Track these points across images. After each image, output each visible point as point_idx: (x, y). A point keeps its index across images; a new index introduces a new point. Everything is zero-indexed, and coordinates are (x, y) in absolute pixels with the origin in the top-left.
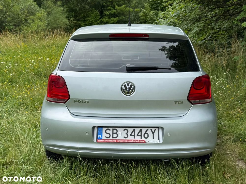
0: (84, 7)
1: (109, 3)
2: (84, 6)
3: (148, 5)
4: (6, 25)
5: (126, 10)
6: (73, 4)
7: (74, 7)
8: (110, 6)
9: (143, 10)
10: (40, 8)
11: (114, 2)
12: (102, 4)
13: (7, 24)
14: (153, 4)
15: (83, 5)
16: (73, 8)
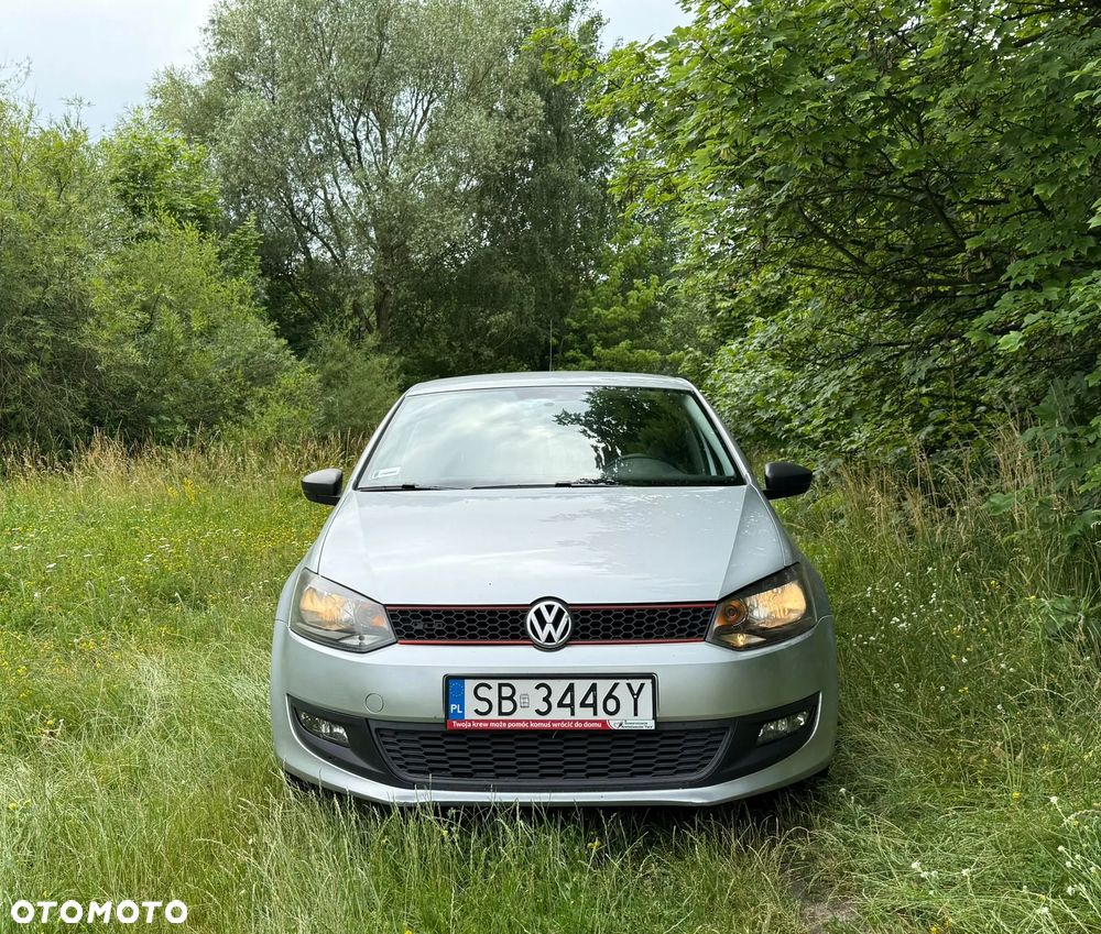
0: (476, 354)
1: (570, 337)
2: (475, 350)
3: (711, 334)
4: (161, 422)
5: (634, 359)
6: (435, 343)
7: (439, 355)
8: (576, 345)
9: (691, 352)
10: (299, 359)
11: (589, 332)
12: (543, 340)
13: (164, 418)
14: (732, 331)
15: (471, 345)
16: (435, 358)
